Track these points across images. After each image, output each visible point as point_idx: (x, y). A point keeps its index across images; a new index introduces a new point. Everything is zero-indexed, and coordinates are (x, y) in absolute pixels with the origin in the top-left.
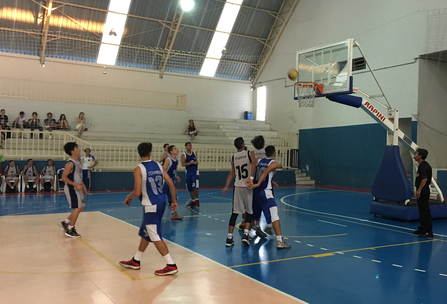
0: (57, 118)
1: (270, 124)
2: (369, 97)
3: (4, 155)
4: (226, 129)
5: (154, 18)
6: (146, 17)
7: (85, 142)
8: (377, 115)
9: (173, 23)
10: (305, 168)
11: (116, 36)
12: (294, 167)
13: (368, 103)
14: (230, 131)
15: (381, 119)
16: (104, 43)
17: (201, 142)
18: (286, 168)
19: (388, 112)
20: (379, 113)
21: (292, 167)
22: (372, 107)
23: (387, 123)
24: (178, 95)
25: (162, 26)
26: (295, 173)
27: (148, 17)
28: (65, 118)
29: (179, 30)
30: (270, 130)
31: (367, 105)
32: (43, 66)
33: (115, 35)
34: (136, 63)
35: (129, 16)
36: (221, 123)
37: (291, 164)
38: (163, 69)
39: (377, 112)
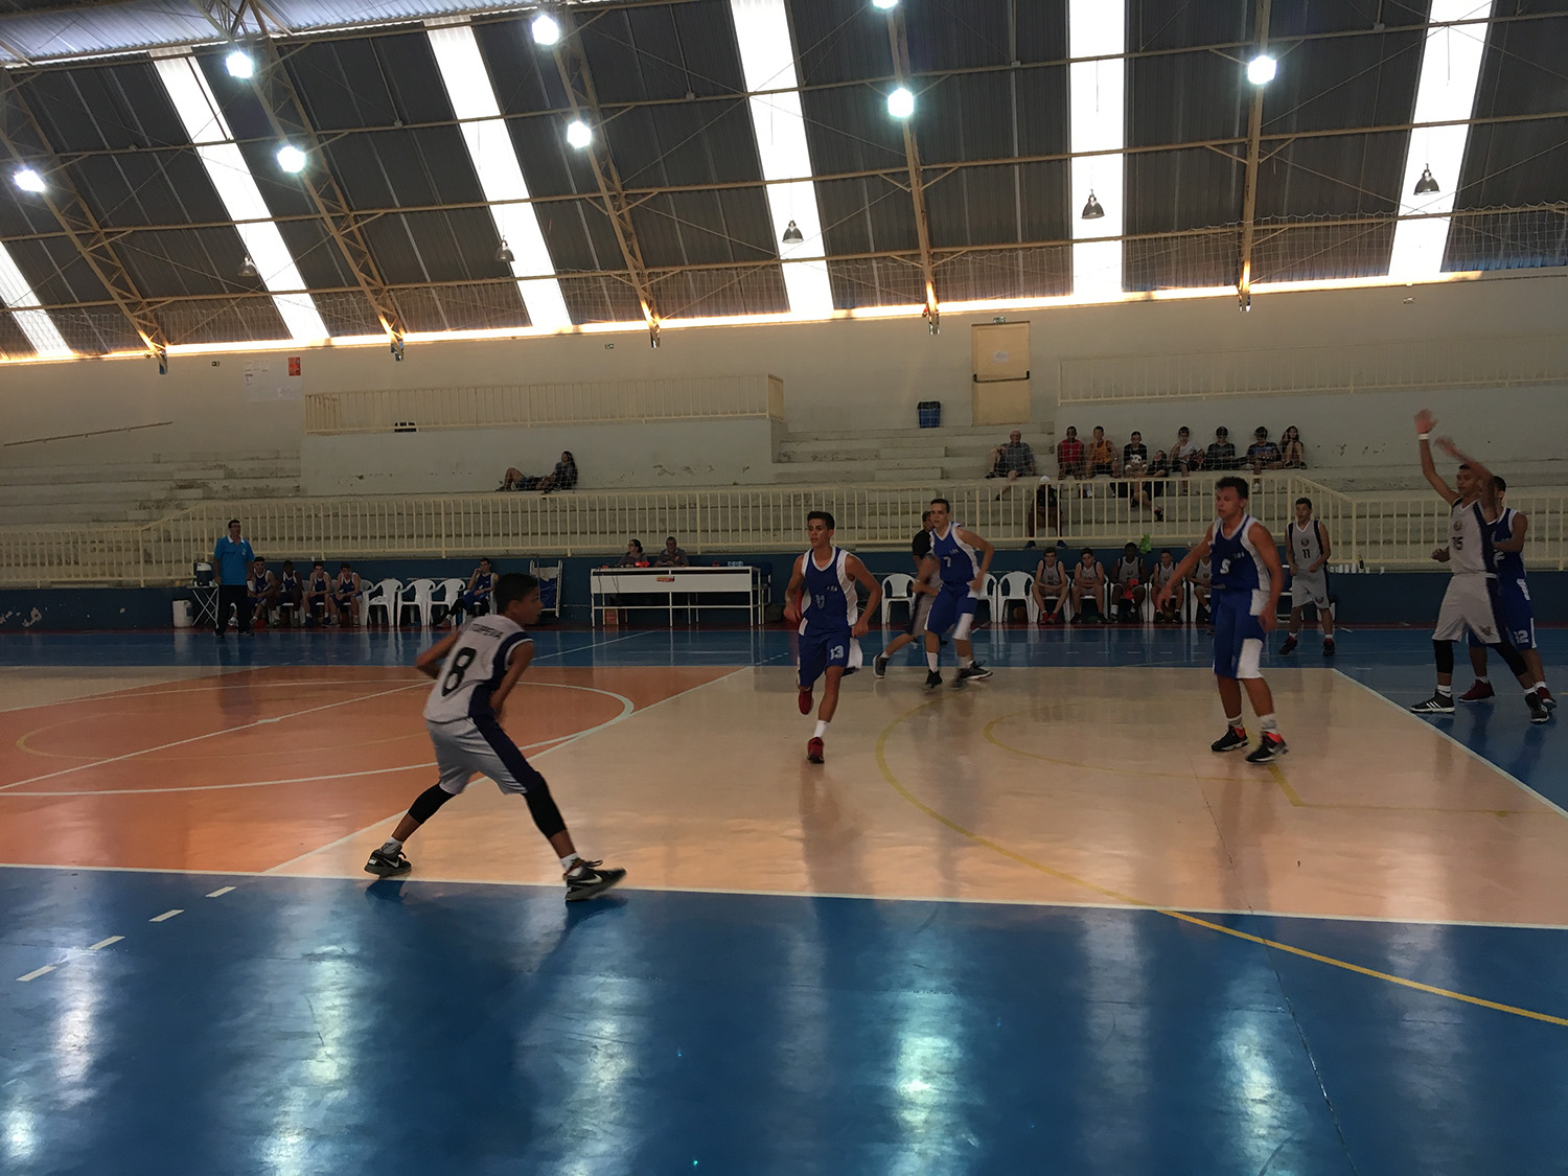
3: (1151, 537)
6: (1530, 113)
16: (1405, 218)
27: (1539, 113)
28: (1297, 438)
32: (1248, 308)
33: (1434, 187)
34: (1507, 256)
35: (1476, 125)
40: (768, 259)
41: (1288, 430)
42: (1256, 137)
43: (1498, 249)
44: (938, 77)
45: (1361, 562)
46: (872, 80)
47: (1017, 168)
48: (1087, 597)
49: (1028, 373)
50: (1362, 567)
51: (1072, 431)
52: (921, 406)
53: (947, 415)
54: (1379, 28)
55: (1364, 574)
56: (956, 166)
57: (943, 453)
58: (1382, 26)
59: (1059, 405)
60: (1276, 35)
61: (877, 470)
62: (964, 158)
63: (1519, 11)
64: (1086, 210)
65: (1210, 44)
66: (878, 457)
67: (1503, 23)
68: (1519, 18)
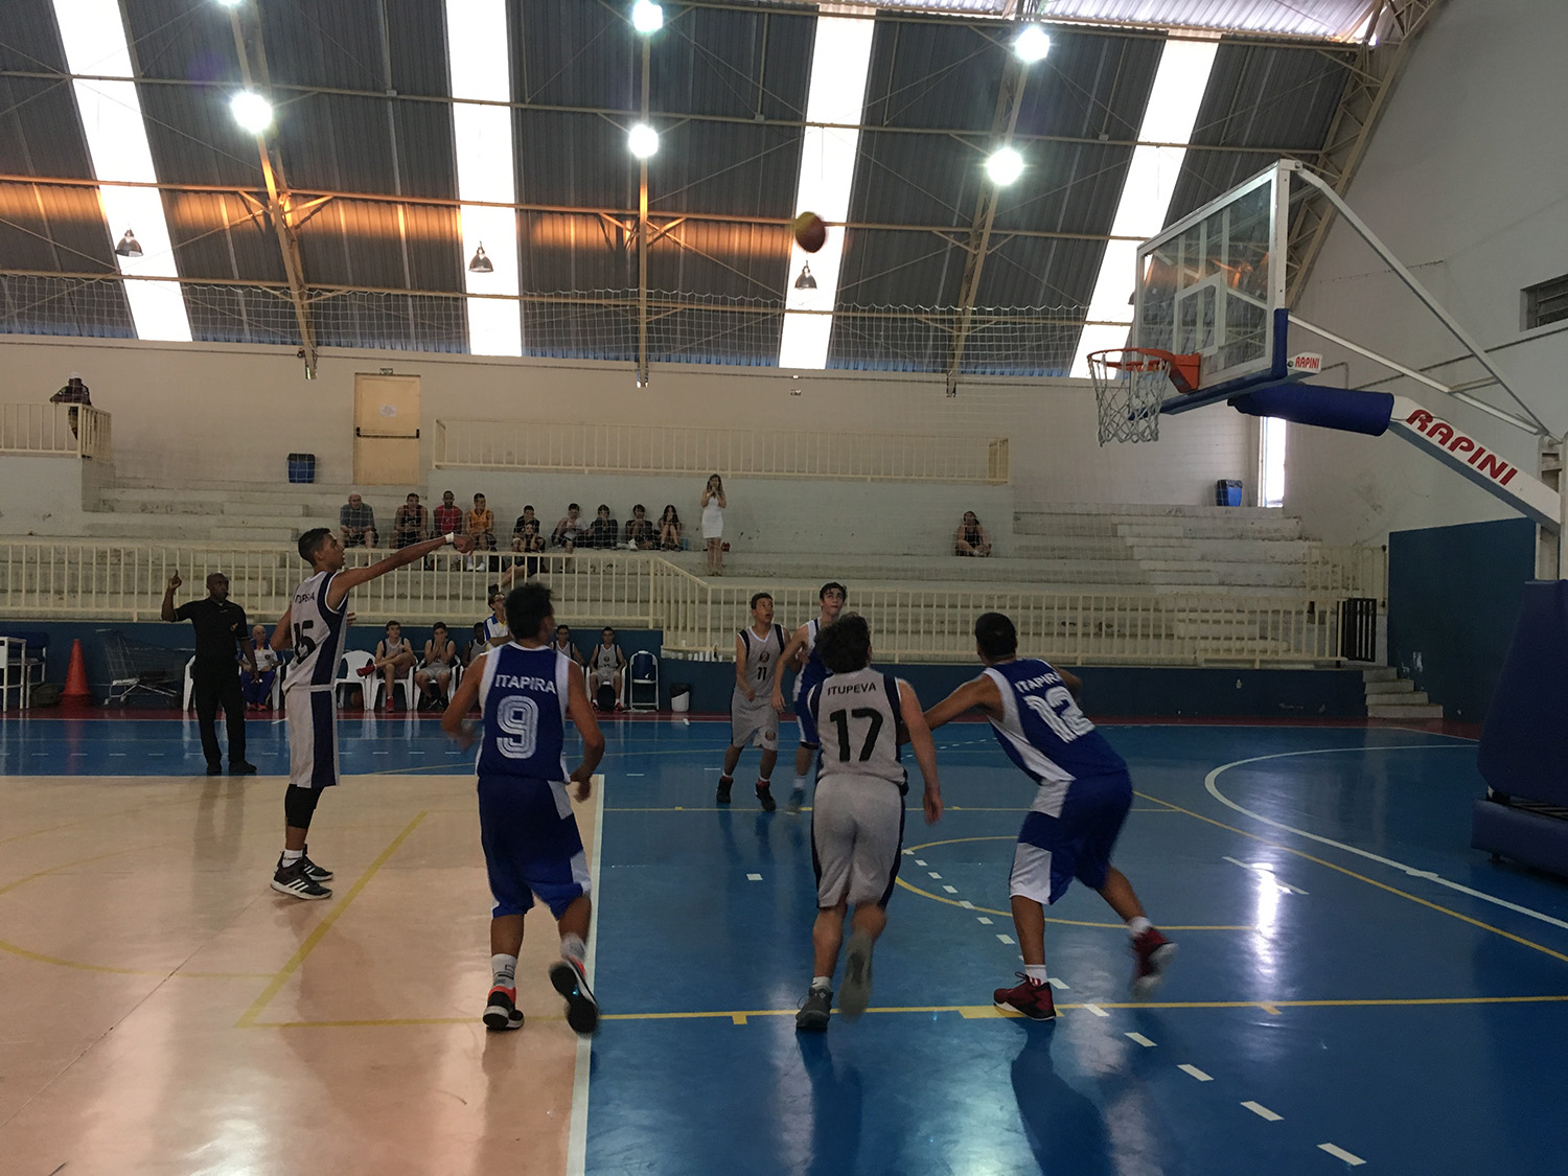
1: (1300, 517)
2: (1446, 390)
4: (1139, 536)
5: (921, 224)
6: (897, 223)
7: (698, 580)
8: (1472, 460)
9: (976, 231)
10: (1410, 663)
11: (815, 287)
12: (1360, 658)
13: (1423, 412)
14: (1150, 542)
15: (1495, 474)
16: (790, 310)
17: (1052, 577)
18: (1334, 664)
19: (1541, 445)
20: (1481, 451)
21: (1352, 657)
22: (1445, 431)
23: (1529, 488)
24: (993, 440)
25: (947, 245)
26: (1366, 679)
27: (904, 224)
28: (675, 519)
29: (988, 249)
30: (1298, 535)
31: (1417, 423)
32: (647, 384)
33: (812, 284)
34: (882, 358)
35: (852, 228)
36: (1127, 519)
37: (1349, 650)
38: (956, 368)
39: (1470, 447)
40: (106, 273)
41: (666, 511)
42: (644, 213)
44: (305, 92)
45: (715, 651)
47: (402, 207)
49: (418, 430)
50: (716, 655)
51: (448, 496)
52: (292, 457)
53: (324, 471)
54: (760, 119)
55: (717, 663)
56: (331, 194)
57: (301, 511)
58: (762, 117)
59: (434, 467)
60: (663, 109)
61: (218, 527)
62: (338, 188)
63: (886, 123)
64: (476, 263)
65: (597, 107)
66: (222, 512)
67: (872, 132)
68: (886, 129)
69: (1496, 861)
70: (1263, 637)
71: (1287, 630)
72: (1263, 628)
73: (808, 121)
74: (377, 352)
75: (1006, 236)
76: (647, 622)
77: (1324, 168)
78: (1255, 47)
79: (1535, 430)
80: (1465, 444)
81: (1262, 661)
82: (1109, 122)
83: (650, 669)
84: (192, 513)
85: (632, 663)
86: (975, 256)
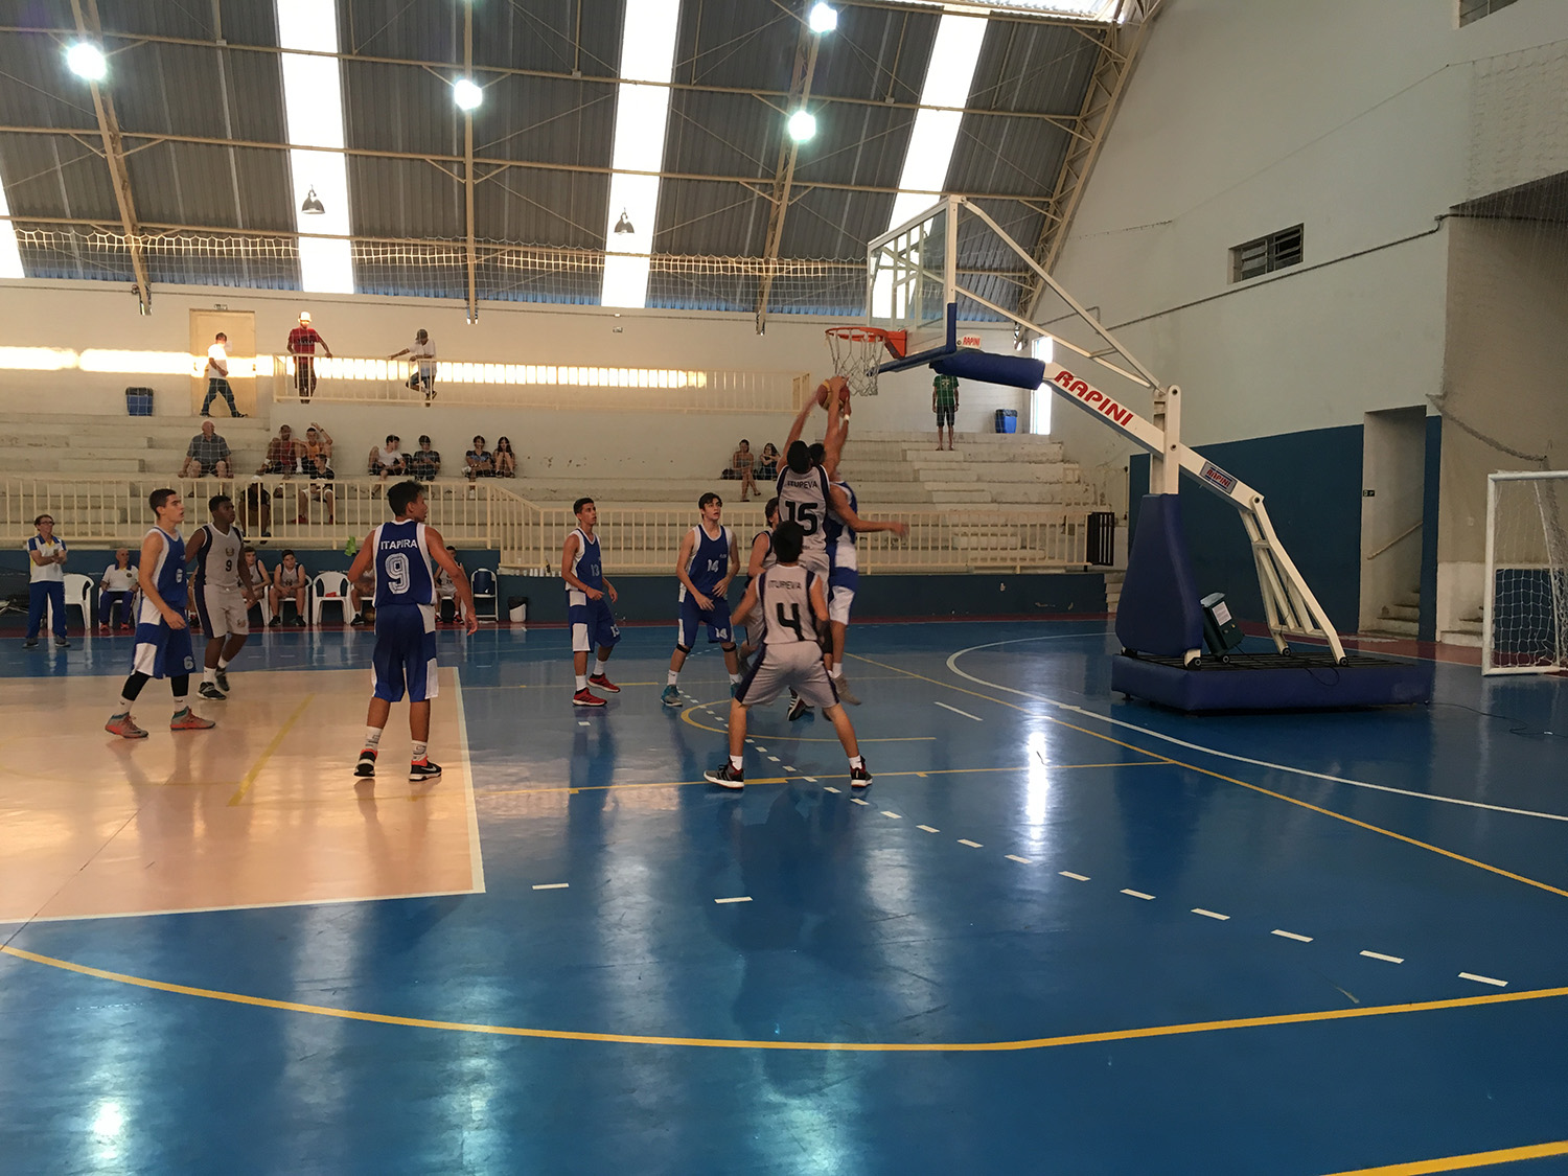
0: (491, 447)
1: (1061, 443)
4: (926, 460)
5: (729, 175)
6: (708, 174)
7: (531, 504)
8: (1101, 408)
9: (778, 183)
11: (633, 232)
12: (1102, 564)
13: (1066, 373)
14: (934, 465)
15: (1117, 417)
16: (611, 253)
18: (1083, 568)
19: (1153, 397)
20: (1108, 401)
21: (1095, 562)
22: (1082, 387)
23: (1141, 427)
24: (797, 376)
25: (753, 196)
26: (1105, 582)
27: (713, 175)
28: (509, 449)
29: (790, 200)
30: (1060, 458)
31: (1062, 381)
32: (476, 321)
33: (630, 229)
34: (698, 299)
35: (665, 178)
36: (915, 446)
37: (1093, 556)
38: (765, 306)
39: (1100, 398)
41: (500, 442)
42: (469, 160)
43: (690, 293)
44: (135, 41)
45: (548, 567)
46: (55, 31)
47: (231, 150)
48: (288, 599)
50: (549, 571)
51: (285, 429)
52: (131, 392)
53: (161, 404)
54: (577, 75)
55: (550, 578)
56: (162, 138)
57: (146, 444)
58: (579, 73)
59: (275, 401)
60: (485, 64)
61: (65, 459)
62: (170, 131)
63: (694, 82)
64: (307, 205)
65: (423, 60)
66: (67, 444)
67: (682, 90)
68: (694, 88)
69: (1128, 699)
70: (1024, 547)
71: (1043, 540)
72: (1024, 540)
73: (622, 77)
74: (210, 289)
75: (807, 187)
76: (485, 542)
77: (1081, 134)
78: (1019, 23)
79: (1148, 385)
80: (1095, 396)
81: (1022, 568)
82: (894, 87)
83: (490, 585)
84: (36, 445)
85: (473, 580)
86: (778, 206)
